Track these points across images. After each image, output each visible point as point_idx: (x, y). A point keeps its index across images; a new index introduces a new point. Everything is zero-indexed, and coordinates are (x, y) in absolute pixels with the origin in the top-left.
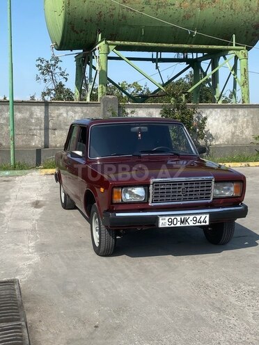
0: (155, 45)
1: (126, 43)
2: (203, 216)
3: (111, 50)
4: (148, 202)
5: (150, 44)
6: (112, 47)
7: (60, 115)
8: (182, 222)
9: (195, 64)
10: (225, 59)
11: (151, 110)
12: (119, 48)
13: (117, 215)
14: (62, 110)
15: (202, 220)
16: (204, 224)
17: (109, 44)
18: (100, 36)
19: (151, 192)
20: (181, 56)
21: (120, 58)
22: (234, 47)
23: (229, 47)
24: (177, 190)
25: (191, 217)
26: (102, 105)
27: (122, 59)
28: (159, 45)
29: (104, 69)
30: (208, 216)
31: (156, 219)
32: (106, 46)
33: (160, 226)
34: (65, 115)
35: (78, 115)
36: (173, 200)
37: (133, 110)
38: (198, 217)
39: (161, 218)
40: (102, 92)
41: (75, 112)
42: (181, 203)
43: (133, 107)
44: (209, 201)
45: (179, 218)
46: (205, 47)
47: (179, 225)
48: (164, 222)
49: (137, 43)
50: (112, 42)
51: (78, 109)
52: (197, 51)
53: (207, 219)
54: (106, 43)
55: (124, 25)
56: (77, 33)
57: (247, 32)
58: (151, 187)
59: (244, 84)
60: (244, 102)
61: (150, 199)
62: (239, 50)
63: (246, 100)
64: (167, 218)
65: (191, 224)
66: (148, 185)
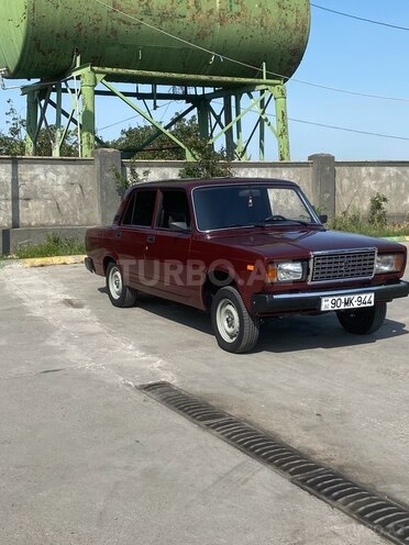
0: (162, 74)
1: (120, 70)
2: (368, 296)
3: (99, 80)
4: (306, 281)
5: (154, 73)
6: (100, 77)
7: (35, 177)
8: (346, 304)
9: (201, 103)
10: (251, 97)
11: (166, 170)
12: (110, 78)
13: (275, 297)
14: (39, 170)
15: (367, 300)
16: (368, 305)
17: (96, 72)
18: (78, 58)
19: (311, 266)
20: (179, 90)
21: (112, 93)
22: (265, 80)
23: (257, 80)
24: (339, 265)
25: (356, 297)
26: (97, 163)
27: (115, 95)
28: (168, 74)
29: (90, 108)
30: (373, 295)
31: (318, 300)
32: (92, 74)
33: (323, 309)
34: (42, 177)
35: (61, 177)
36: (334, 277)
37: (147, 169)
38: (363, 296)
39: (323, 299)
40: (89, 143)
41: (58, 174)
43: (148, 166)
44: (370, 278)
45: (343, 298)
47: (342, 307)
48: (327, 305)
49: (135, 72)
50: (100, 69)
51: (62, 168)
52: (204, 84)
53: (372, 299)
54: (92, 70)
55: (113, 45)
56: (44, 54)
57: (281, 60)
58: (311, 262)
59: (283, 133)
60: (282, 159)
61: (310, 276)
62: (274, 85)
63: (285, 156)
64: (330, 299)
65: (355, 305)
66: (308, 259)
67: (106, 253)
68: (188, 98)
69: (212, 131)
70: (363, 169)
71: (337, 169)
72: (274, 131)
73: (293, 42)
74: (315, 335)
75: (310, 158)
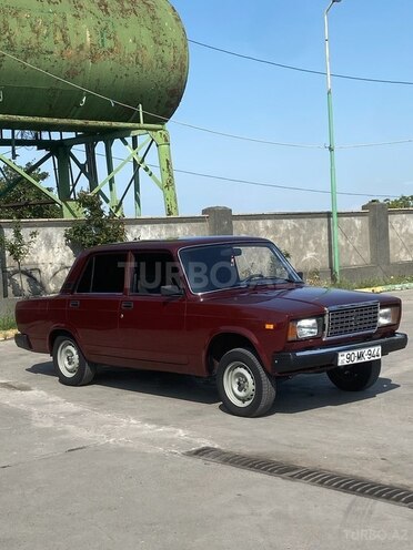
2: (376, 348)
4: (321, 337)
8: (359, 358)
10: (126, 143)
13: (298, 354)
15: (375, 353)
16: (376, 358)
19: (326, 322)
20: (29, 135)
22: (142, 124)
24: (350, 319)
25: (367, 350)
30: (380, 348)
31: (335, 356)
33: (339, 364)
38: (372, 349)
39: (340, 354)
42: (351, 335)
44: (374, 331)
45: (356, 352)
46: (78, 122)
47: (356, 361)
48: (343, 360)
53: (380, 352)
57: (159, 101)
58: (326, 318)
59: (169, 184)
60: (170, 213)
61: (326, 332)
62: (156, 130)
63: (173, 210)
64: (346, 354)
65: (366, 358)
66: (323, 315)
67: (53, 326)
68: (41, 144)
69: (74, 185)
70: (261, 223)
71: (234, 223)
72: (157, 182)
73: (172, 82)
74: (312, 395)
75: (204, 212)
